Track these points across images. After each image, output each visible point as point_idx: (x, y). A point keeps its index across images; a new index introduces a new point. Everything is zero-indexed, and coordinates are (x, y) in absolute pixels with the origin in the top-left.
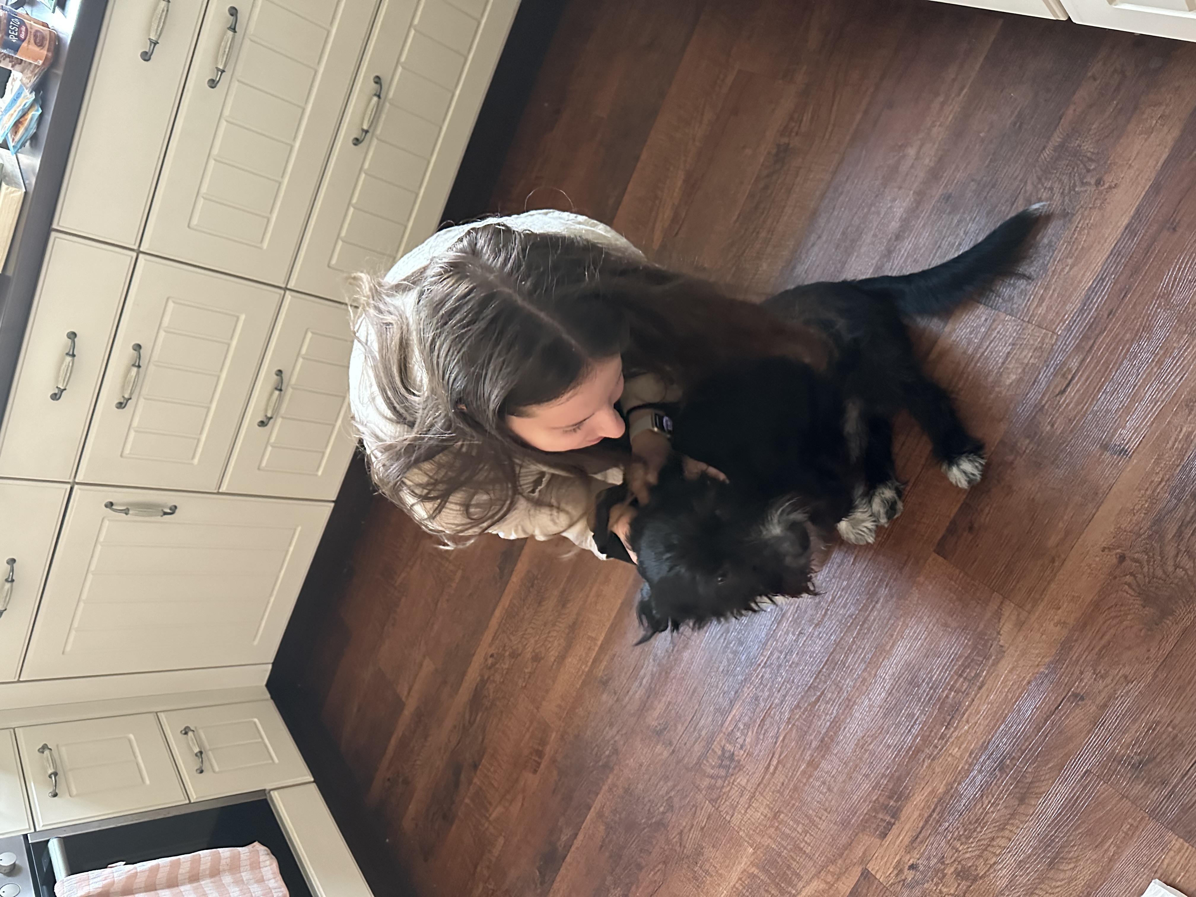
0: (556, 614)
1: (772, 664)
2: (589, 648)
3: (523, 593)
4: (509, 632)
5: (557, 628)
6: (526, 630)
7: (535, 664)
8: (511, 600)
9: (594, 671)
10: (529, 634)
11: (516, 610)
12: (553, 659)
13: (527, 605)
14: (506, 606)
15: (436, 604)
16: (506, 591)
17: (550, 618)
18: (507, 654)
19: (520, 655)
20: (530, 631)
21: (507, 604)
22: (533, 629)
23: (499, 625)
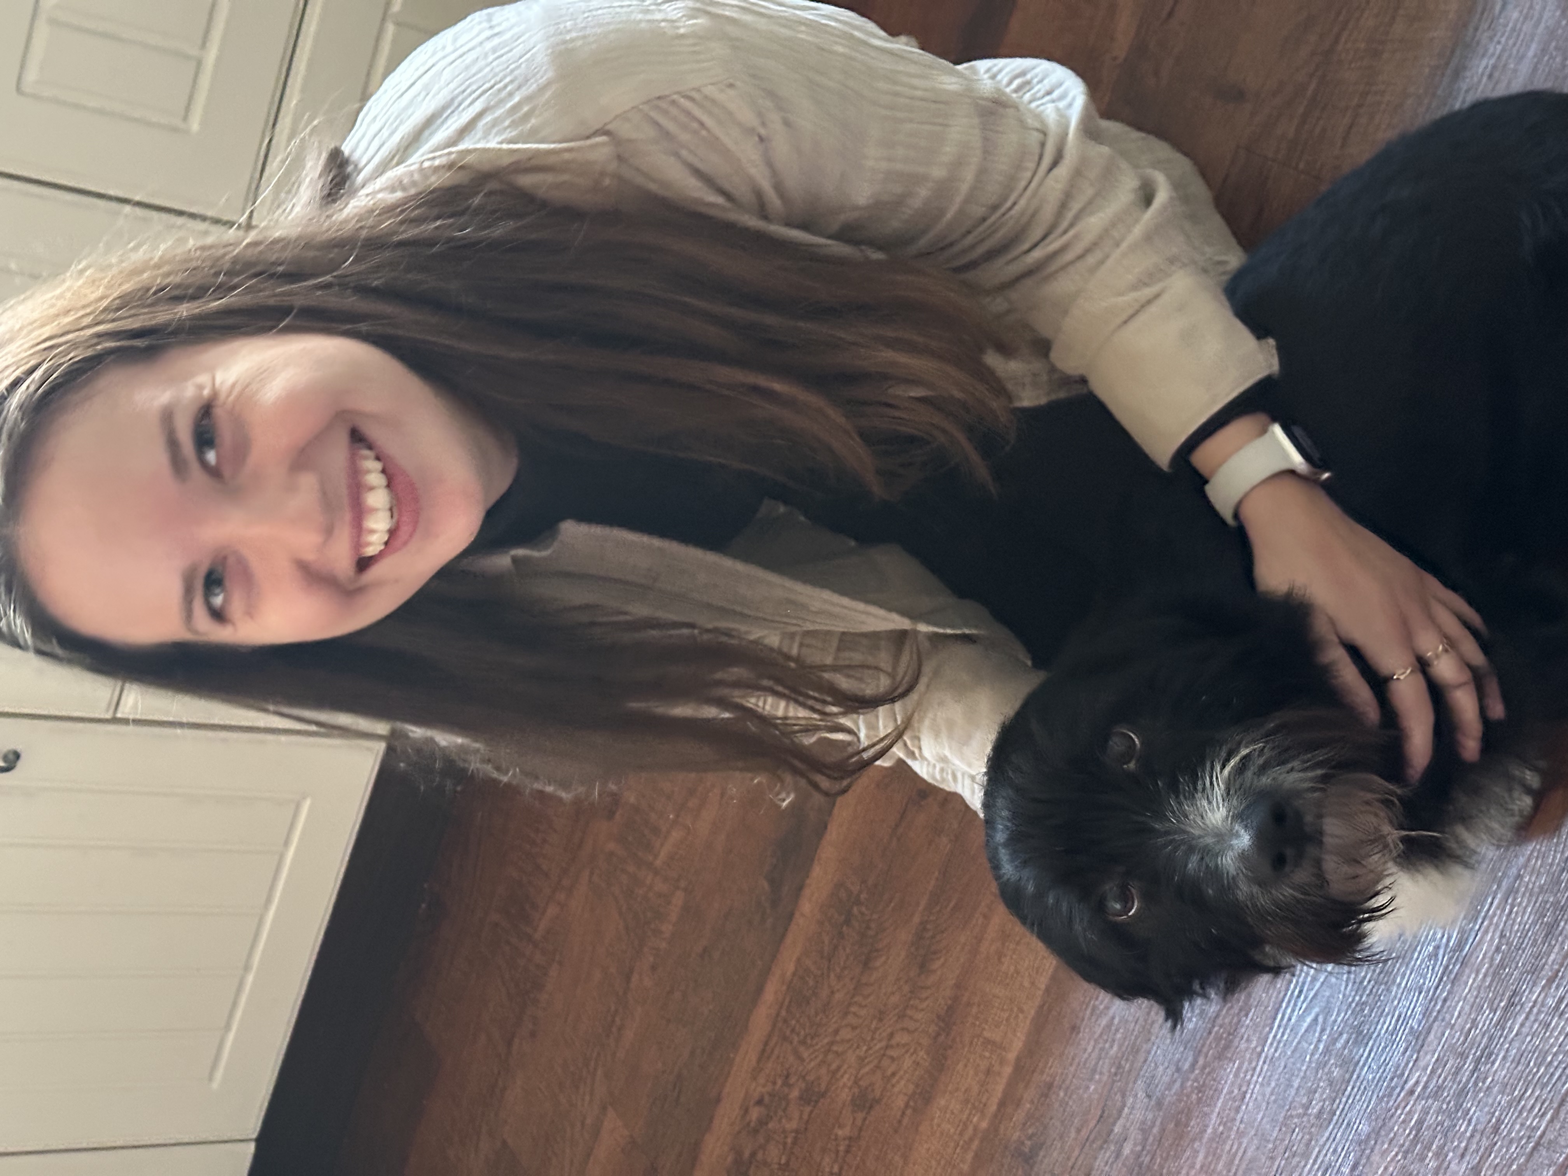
0: (906, 988)
1: (1440, 1088)
2: (988, 1072)
3: (826, 940)
4: (796, 1039)
5: (912, 1025)
6: (836, 1032)
7: (860, 1116)
8: (799, 960)
9: (1002, 1127)
10: (842, 1041)
11: (811, 983)
12: (900, 1102)
13: (838, 970)
14: (789, 974)
15: (628, 979)
16: (789, 939)
17: (894, 999)
18: (795, 1093)
19: (823, 1095)
20: (845, 1034)
21: (791, 968)
22: (854, 1028)
23: (774, 1025)
